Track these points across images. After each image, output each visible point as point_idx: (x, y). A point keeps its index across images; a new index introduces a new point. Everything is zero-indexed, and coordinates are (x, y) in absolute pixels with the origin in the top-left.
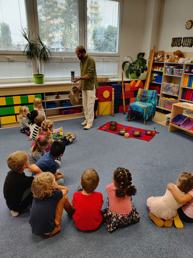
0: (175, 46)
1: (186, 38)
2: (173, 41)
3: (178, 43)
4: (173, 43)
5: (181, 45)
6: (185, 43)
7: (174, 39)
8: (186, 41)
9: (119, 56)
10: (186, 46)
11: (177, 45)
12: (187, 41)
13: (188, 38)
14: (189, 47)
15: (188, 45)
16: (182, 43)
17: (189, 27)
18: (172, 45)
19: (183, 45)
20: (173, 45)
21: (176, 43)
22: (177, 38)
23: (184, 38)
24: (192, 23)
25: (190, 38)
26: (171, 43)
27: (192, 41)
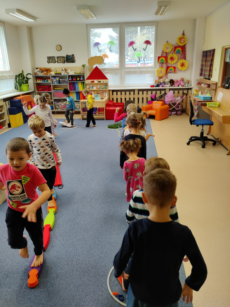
0: (51, 62)
1: (59, 57)
2: (48, 59)
3: (53, 60)
4: (49, 61)
6: (59, 60)
11: (52, 62)
12: (61, 59)
13: (60, 57)
19: (58, 62)
21: (51, 61)
22: (51, 57)
23: (57, 57)
24: (61, 47)
25: (62, 57)
26: (47, 61)
27: (64, 59)
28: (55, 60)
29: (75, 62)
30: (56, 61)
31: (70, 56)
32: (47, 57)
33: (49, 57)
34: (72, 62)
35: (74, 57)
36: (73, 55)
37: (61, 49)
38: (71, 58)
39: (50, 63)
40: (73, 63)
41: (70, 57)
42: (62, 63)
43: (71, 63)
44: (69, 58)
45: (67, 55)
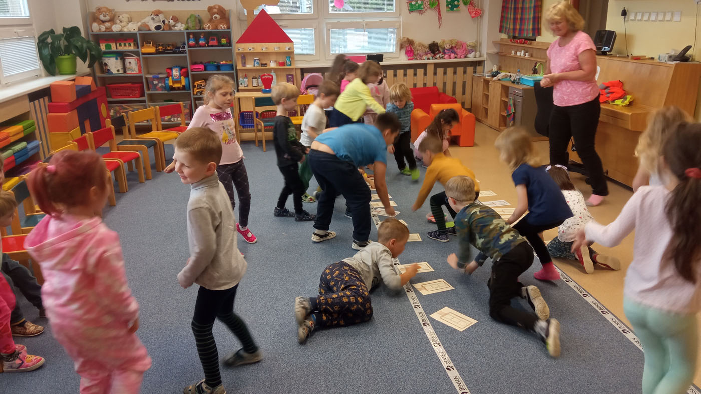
9: (31, 25)
14: (168, 1)
29: (199, 0)
34: (194, 0)
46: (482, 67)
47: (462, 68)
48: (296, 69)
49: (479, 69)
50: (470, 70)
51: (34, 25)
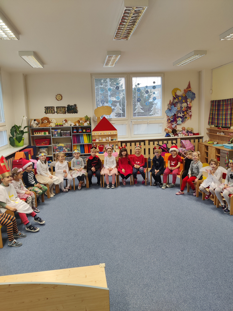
0: (50, 113)
1: (59, 107)
3: (52, 111)
4: (47, 111)
5: (56, 113)
6: (59, 111)
7: (46, 108)
8: (60, 109)
9: (5, 126)
10: (61, 113)
11: (51, 112)
13: (61, 107)
14: (64, 114)
15: (63, 112)
16: (56, 111)
17: (60, 99)
18: (45, 112)
19: (58, 112)
20: (47, 112)
21: (50, 111)
22: (50, 107)
23: (57, 107)
24: (62, 96)
25: (63, 107)
26: (45, 111)
27: (65, 109)
28: (54, 110)
29: (77, 113)
30: (55, 112)
31: (72, 106)
32: (45, 107)
33: (48, 107)
34: (74, 113)
35: (77, 107)
36: (75, 105)
37: (62, 98)
38: (74, 108)
39: (48, 113)
40: (76, 114)
41: (72, 108)
42: (63, 113)
43: (72, 113)
44: (70, 108)
45: (68, 106)
46: (202, 139)
47: (193, 140)
48: (118, 142)
49: (201, 140)
50: (197, 140)
51: (6, 126)
